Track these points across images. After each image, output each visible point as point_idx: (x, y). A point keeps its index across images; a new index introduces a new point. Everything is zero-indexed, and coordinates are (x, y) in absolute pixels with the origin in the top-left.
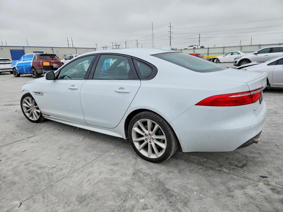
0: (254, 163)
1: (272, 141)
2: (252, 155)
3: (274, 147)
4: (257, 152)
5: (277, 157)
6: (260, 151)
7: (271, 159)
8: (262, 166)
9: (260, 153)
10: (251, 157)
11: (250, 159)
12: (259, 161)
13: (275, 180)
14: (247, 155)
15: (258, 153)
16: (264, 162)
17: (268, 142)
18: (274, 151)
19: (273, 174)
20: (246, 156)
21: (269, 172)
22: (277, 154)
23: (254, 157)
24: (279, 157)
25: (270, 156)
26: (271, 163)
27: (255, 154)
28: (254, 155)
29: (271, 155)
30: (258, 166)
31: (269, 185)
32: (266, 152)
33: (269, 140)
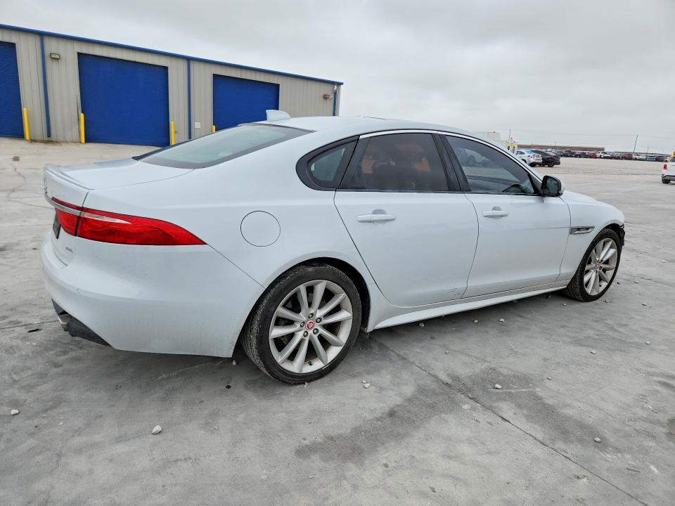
0: (60, 342)
1: (36, 422)
2: (72, 354)
3: (25, 401)
4: (66, 366)
5: (15, 373)
6: (59, 370)
7: (29, 363)
8: (43, 343)
9: (56, 365)
10: (71, 350)
11: (70, 347)
12: (51, 350)
13: (15, 334)
14: (81, 351)
15: (60, 364)
16: (40, 353)
17: (46, 411)
18: (23, 387)
19: (20, 341)
20: (81, 348)
21: (28, 340)
22: (15, 381)
23: (65, 353)
24: (10, 375)
25: (30, 369)
26: (26, 355)
27: (67, 359)
28: (67, 357)
29: (30, 372)
30: (50, 341)
31: (25, 325)
32: (43, 376)
33: (45, 421)
